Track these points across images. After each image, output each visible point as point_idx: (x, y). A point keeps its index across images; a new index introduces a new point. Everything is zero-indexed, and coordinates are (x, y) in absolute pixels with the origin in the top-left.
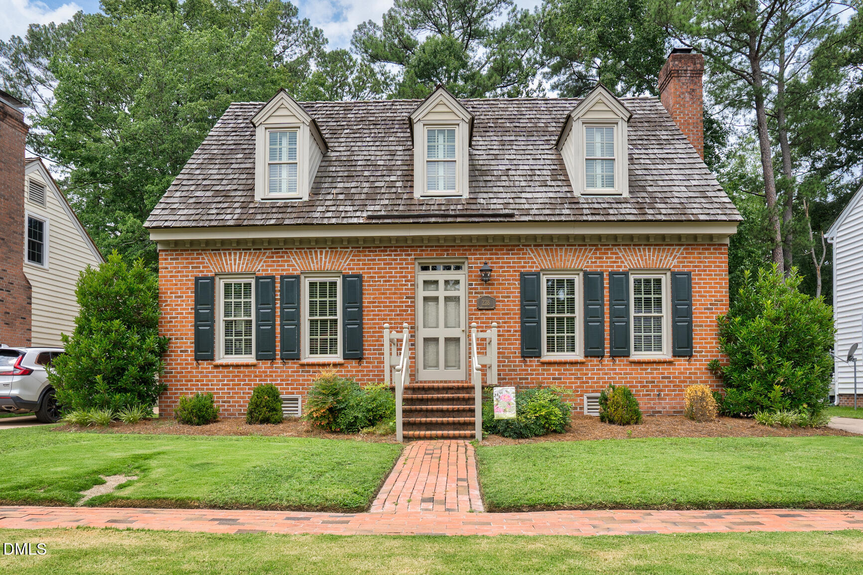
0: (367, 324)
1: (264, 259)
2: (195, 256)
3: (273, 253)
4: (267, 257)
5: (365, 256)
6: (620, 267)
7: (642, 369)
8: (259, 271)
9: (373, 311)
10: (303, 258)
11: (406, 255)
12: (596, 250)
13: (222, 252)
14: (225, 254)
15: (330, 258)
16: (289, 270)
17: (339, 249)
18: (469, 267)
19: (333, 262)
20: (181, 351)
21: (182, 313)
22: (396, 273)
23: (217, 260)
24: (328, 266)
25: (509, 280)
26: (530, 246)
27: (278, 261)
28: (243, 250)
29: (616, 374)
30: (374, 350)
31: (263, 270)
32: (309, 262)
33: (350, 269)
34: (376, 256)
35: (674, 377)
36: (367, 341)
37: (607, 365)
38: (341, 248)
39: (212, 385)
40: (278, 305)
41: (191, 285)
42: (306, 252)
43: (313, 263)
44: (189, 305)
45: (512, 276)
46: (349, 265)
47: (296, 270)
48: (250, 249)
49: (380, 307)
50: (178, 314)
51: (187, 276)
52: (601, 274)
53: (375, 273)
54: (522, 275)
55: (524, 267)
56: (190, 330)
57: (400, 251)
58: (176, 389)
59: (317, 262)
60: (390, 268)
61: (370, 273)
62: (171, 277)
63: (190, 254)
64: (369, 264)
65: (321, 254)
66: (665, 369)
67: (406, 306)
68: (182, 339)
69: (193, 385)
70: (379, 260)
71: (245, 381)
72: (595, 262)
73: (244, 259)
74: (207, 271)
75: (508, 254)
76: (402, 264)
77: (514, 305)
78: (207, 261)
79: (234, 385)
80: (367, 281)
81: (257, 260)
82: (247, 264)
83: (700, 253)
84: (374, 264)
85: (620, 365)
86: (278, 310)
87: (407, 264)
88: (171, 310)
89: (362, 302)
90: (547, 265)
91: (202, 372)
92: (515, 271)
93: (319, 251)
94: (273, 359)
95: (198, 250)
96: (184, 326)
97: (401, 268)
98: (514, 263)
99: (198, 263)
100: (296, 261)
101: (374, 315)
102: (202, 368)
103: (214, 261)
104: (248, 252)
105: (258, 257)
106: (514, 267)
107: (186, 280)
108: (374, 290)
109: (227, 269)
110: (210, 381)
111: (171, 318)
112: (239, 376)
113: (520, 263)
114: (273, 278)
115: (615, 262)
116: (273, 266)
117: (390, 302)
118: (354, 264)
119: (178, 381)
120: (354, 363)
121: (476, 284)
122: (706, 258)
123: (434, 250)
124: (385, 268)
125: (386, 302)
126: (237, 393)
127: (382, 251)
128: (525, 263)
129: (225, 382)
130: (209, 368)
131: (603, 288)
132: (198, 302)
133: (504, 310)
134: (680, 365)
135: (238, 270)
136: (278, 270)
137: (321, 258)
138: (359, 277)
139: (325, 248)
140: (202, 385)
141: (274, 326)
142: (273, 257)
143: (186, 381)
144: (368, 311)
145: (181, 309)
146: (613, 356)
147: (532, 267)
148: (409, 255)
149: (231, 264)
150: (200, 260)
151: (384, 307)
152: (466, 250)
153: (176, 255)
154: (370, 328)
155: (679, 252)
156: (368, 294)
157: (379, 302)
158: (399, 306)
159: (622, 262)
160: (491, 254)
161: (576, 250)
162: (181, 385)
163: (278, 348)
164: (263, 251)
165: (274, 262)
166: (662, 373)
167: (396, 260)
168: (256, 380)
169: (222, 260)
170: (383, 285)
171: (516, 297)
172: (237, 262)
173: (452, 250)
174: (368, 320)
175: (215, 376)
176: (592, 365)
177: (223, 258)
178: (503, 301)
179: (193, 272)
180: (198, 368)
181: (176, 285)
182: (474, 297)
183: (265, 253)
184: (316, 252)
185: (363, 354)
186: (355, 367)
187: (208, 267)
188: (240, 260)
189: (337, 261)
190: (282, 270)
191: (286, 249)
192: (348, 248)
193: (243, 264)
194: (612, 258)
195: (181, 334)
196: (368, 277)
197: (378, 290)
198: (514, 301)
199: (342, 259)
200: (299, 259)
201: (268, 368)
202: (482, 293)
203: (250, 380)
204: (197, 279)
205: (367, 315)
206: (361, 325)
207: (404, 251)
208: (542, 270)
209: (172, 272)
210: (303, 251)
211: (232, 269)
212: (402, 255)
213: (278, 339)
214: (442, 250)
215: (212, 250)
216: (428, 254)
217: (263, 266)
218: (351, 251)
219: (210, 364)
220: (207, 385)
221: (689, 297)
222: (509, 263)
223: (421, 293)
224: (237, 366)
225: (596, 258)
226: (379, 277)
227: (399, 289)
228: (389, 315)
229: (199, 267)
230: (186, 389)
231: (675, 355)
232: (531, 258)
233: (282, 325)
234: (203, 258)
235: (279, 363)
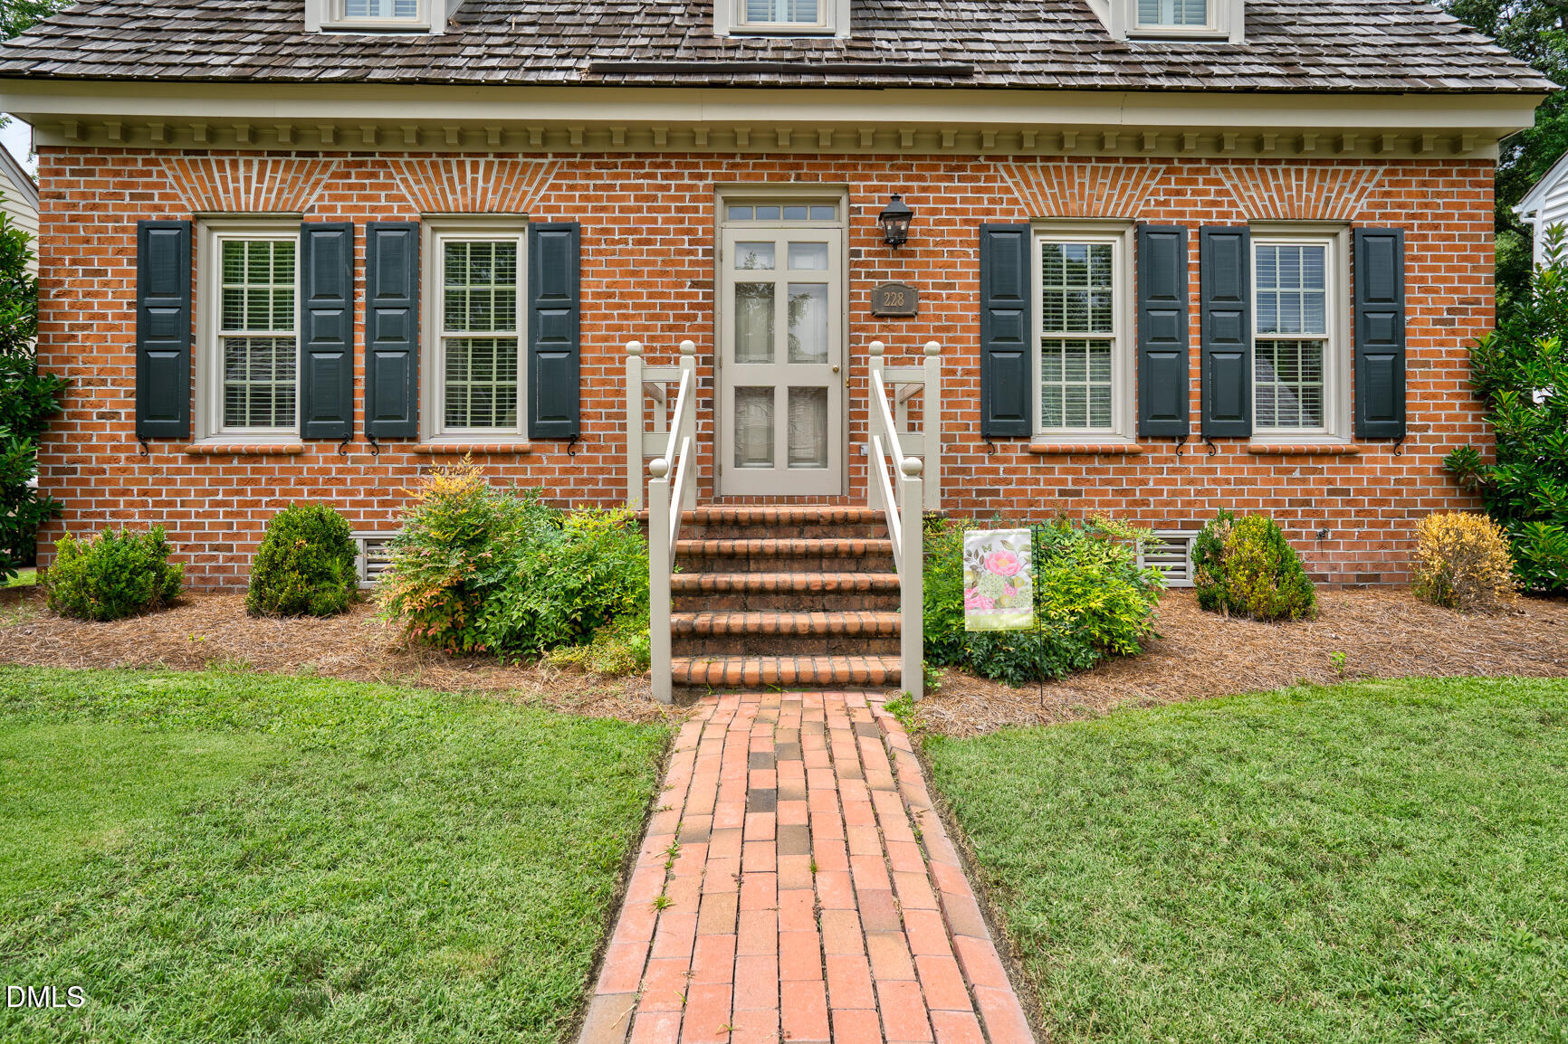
0: (593, 349)
1: (326, 179)
2: (140, 166)
3: (347, 164)
4: (334, 176)
5: (588, 176)
6: (1227, 215)
7: (1279, 471)
8: (311, 209)
9: (606, 317)
10: (428, 180)
11: (692, 176)
12: (1168, 171)
13: (212, 158)
14: (220, 164)
15: (498, 181)
16: (390, 209)
17: (521, 159)
18: (852, 210)
19: (506, 191)
20: (101, 416)
21: (104, 317)
22: (666, 221)
23: (200, 178)
24: (492, 201)
25: (952, 243)
26: (1004, 158)
27: (363, 187)
28: (271, 154)
29: (1215, 481)
30: (609, 416)
31: (322, 209)
32: (443, 191)
33: (549, 209)
34: (617, 176)
35: (1359, 492)
36: (591, 393)
37: (1194, 460)
38: (526, 155)
39: (183, 504)
40: (361, 300)
41: (128, 241)
42: (434, 165)
43: (453, 192)
44: (123, 295)
45: (958, 233)
46: (546, 198)
47: (410, 209)
48: (288, 154)
49: (626, 306)
50: (93, 317)
51: (118, 219)
52: (1179, 233)
53: (614, 220)
54: (986, 231)
55: (989, 212)
56: (125, 360)
57: (678, 165)
58: (84, 515)
59: (464, 191)
60: (650, 210)
61: (600, 220)
62: (73, 219)
63: (125, 162)
64: (599, 198)
65: (475, 168)
66: (1335, 471)
67: (692, 306)
68: (104, 382)
69: (131, 504)
70: (623, 187)
71: (273, 493)
72: (1166, 203)
73: (273, 179)
74: (173, 208)
75: (951, 179)
76: (682, 199)
77: (964, 308)
78: (171, 179)
79: (242, 504)
80: (591, 242)
81: (306, 182)
82: (281, 191)
83: (1424, 184)
84: (610, 199)
85: (1225, 460)
86: (361, 314)
87: (693, 199)
88: (72, 306)
89: (579, 295)
90: (1046, 207)
91: (156, 471)
92: (966, 222)
93: (468, 161)
94: (346, 438)
95: (148, 151)
96: (108, 350)
97: (679, 210)
98: (963, 200)
99: (146, 185)
100: (408, 187)
101: (609, 328)
102: (158, 460)
103: (191, 181)
104: (283, 160)
105: (310, 174)
106: (964, 212)
107: (116, 230)
108: (608, 263)
109: (226, 203)
110: (178, 493)
111: (72, 327)
112: (257, 482)
113: (980, 200)
114: (349, 229)
115: (1214, 203)
116: (349, 198)
117: (651, 296)
118: (559, 198)
119: (92, 493)
120: (557, 449)
121: (869, 254)
122: (1438, 195)
123: (764, 166)
124: (639, 210)
125: (639, 295)
126: (250, 526)
127: (632, 165)
128: (991, 201)
129: (220, 497)
130: (175, 460)
131: (1183, 267)
132: (145, 286)
133: (938, 318)
134: (1374, 460)
135: (256, 206)
136: (362, 209)
137: (474, 181)
138: (571, 228)
139: (485, 155)
140: (156, 504)
141: (349, 352)
142: (348, 176)
143: (113, 493)
144: (594, 317)
145: (101, 305)
146: (1209, 437)
147: (1011, 212)
148: (701, 177)
149: (237, 190)
150: (154, 179)
151: (636, 306)
152: (843, 167)
153: (87, 162)
154: (600, 360)
155: (1373, 179)
156: (595, 274)
157: (622, 295)
158: (673, 307)
159: (1232, 204)
160: (908, 178)
161: (1118, 171)
162: (99, 504)
163: (360, 410)
164: (322, 159)
165: (350, 187)
166: (1330, 481)
167: (667, 188)
168: (301, 493)
169: (212, 179)
170: (631, 253)
171: (969, 286)
172: (254, 185)
173: (810, 166)
174: (595, 339)
175: (192, 482)
176: (1156, 460)
177: (217, 175)
178: (937, 297)
179: (133, 208)
180: (145, 459)
181: (87, 241)
182: (864, 286)
183: (327, 165)
184: (461, 165)
185: (579, 427)
186: (558, 460)
187: (175, 197)
188: (260, 180)
189: (517, 189)
190: (373, 209)
191: (382, 154)
192: (544, 155)
193: (270, 191)
194: (1207, 193)
195: (101, 371)
196: (595, 231)
197: (620, 263)
198: (964, 297)
199: (530, 184)
200: (418, 182)
201: (333, 460)
202: (885, 275)
203: (284, 493)
204: (144, 229)
205: (593, 327)
206: (575, 353)
207: (687, 166)
208: (1034, 220)
209: (74, 206)
210: (427, 161)
211: (239, 205)
212: (681, 176)
213: (360, 387)
214: (782, 166)
215: (187, 153)
216: (748, 176)
217: (321, 198)
218: (553, 164)
219: (179, 450)
220: (171, 504)
221: (1397, 295)
222: (953, 201)
223: (730, 273)
224: (252, 456)
225: (1167, 192)
226: (622, 232)
227: (673, 263)
228: (647, 328)
229: (151, 197)
230: (113, 514)
231: (1361, 434)
232: (1008, 190)
233: (370, 352)
234: (161, 174)
235: (361, 447)
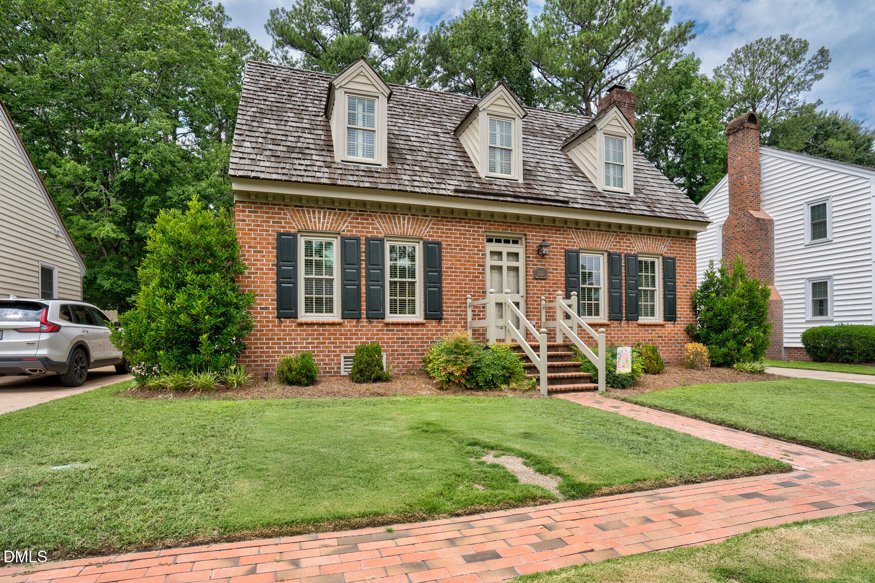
0: (446, 287)
1: (349, 220)
2: (276, 210)
3: (357, 215)
4: (352, 218)
5: (443, 225)
6: (632, 250)
7: (645, 330)
8: (344, 231)
9: (450, 276)
10: (387, 222)
11: (478, 227)
12: (616, 235)
13: (305, 209)
14: (308, 212)
15: (412, 224)
16: (373, 232)
17: (420, 217)
18: (526, 243)
19: (415, 228)
20: (261, 309)
21: (262, 269)
22: (469, 242)
23: (300, 216)
24: (410, 232)
25: (557, 255)
26: (572, 228)
27: (363, 224)
28: (328, 209)
29: (629, 334)
30: (451, 311)
31: (348, 231)
32: (392, 227)
33: (430, 236)
34: (453, 226)
36: (445, 303)
37: (624, 327)
38: (422, 216)
39: (295, 343)
40: (363, 266)
41: (272, 239)
42: (389, 217)
43: (396, 227)
44: (270, 261)
45: (559, 252)
46: (429, 232)
47: (381, 233)
48: (335, 209)
49: (456, 272)
50: (257, 269)
51: (268, 231)
52: (620, 255)
53: (452, 241)
54: (566, 252)
55: (567, 245)
56: (271, 286)
57: (473, 223)
58: (255, 348)
59: (400, 227)
60: (464, 238)
61: (447, 241)
62: (249, 230)
63: (271, 209)
64: (447, 233)
65: (404, 220)
66: (659, 330)
67: (478, 273)
68: (262, 295)
69: (275, 343)
70: (455, 230)
71: (330, 339)
72: (616, 246)
73: (329, 218)
74: (290, 227)
75: (556, 234)
76: (474, 235)
77: (561, 277)
78: (289, 216)
79: (318, 343)
80: (445, 249)
81: (341, 220)
82: (332, 223)
83: (680, 244)
84: (451, 234)
85: (632, 327)
86: (363, 271)
87: (478, 235)
88: (249, 264)
89: (441, 267)
90: (583, 245)
91: (284, 330)
92: (561, 248)
93: (401, 216)
94: (359, 318)
95: (280, 205)
96: (264, 282)
97: (474, 239)
98: (560, 241)
99: (279, 218)
100: (380, 225)
101: (451, 280)
102: (285, 326)
103: (297, 217)
104: (333, 211)
105: (343, 217)
106: (560, 245)
107: (266, 235)
108: (451, 256)
109: (311, 226)
110: (293, 339)
111: (249, 273)
112: (324, 335)
113: (565, 242)
114: (358, 239)
115: (628, 246)
116: (358, 227)
117: (465, 269)
118: (433, 232)
119: (258, 339)
120: (434, 323)
121: (533, 257)
122: (683, 248)
123: (500, 225)
124: (461, 238)
125: (461, 268)
126: (322, 351)
127: (458, 222)
128: (568, 242)
129: (310, 341)
130: (292, 326)
131: (621, 266)
132: (280, 257)
133: (553, 280)
134: (668, 327)
135: (322, 228)
136: (363, 232)
137: (404, 224)
138: (439, 244)
139: (407, 215)
140: (284, 343)
141: (359, 286)
142: (358, 219)
143: (267, 339)
144: (446, 276)
145: (261, 265)
146: (628, 320)
147: (573, 246)
148: (481, 228)
149: (315, 222)
150: (282, 216)
151: (460, 272)
152: (525, 227)
153: (255, 208)
154: (448, 291)
155: (668, 242)
156: (446, 260)
157: (455, 268)
158: (472, 273)
159: (633, 247)
160: (544, 233)
161: (603, 234)
162: (261, 344)
163: (364, 307)
164: (347, 212)
165: (358, 223)
166: (658, 334)
167: (470, 231)
168: (341, 339)
169: (305, 217)
170: (458, 253)
171: (562, 270)
172: (322, 220)
173: (515, 227)
174: (446, 283)
175: (299, 335)
176: (614, 327)
177: (307, 216)
178: (553, 273)
179: (274, 227)
180: (280, 326)
181: (255, 239)
182: (531, 268)
183: (349, 215)
184: (399, 218)
185: (442, 315)
186: (435, 327)
187: (291, 223)
188: (324, 218)
189: (419, 228)
190: (367, 232)
191: (370, 212)
192: (428, 216)
193: (328, 223)
194: (626, 243)
195: (261, 291)
196: (446, 245)
197: (454, 257)
198: (561, 273)
199: (423, 226)
200: (383, 223)
201: (354, 326)
202: (537, 265)
203: (335, 339)
204: (280, 234)
205: (446, 279)
206: (440, 288)
207: (476, 224)
208: (580, 249)
209: (250, 225)
210: (387, 215)
211: (316, 228)
212: (474, 227)
213: (363, 299)
214: (506, 226)
215: (295, 206)
216: (495, 229)
217: (347, 227)
218: (431, 220)
219: (293, 322)
220: (291, 343)
221: (674, 277)
222: (557, 241)
223: (490, 261)
224: (323, 324)
225: (616, 242)
226: (455, 245)
227: (472, 257)
228: (464, 280)
229: (281, 223)
230: (267, 348)
231: (666, 319)
232: (573, 239)
233: (367, 286)
234: (285, 214)
235: (364, 322)
